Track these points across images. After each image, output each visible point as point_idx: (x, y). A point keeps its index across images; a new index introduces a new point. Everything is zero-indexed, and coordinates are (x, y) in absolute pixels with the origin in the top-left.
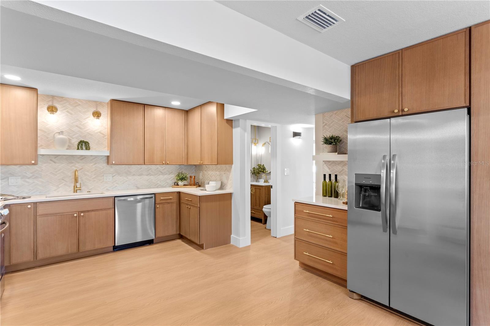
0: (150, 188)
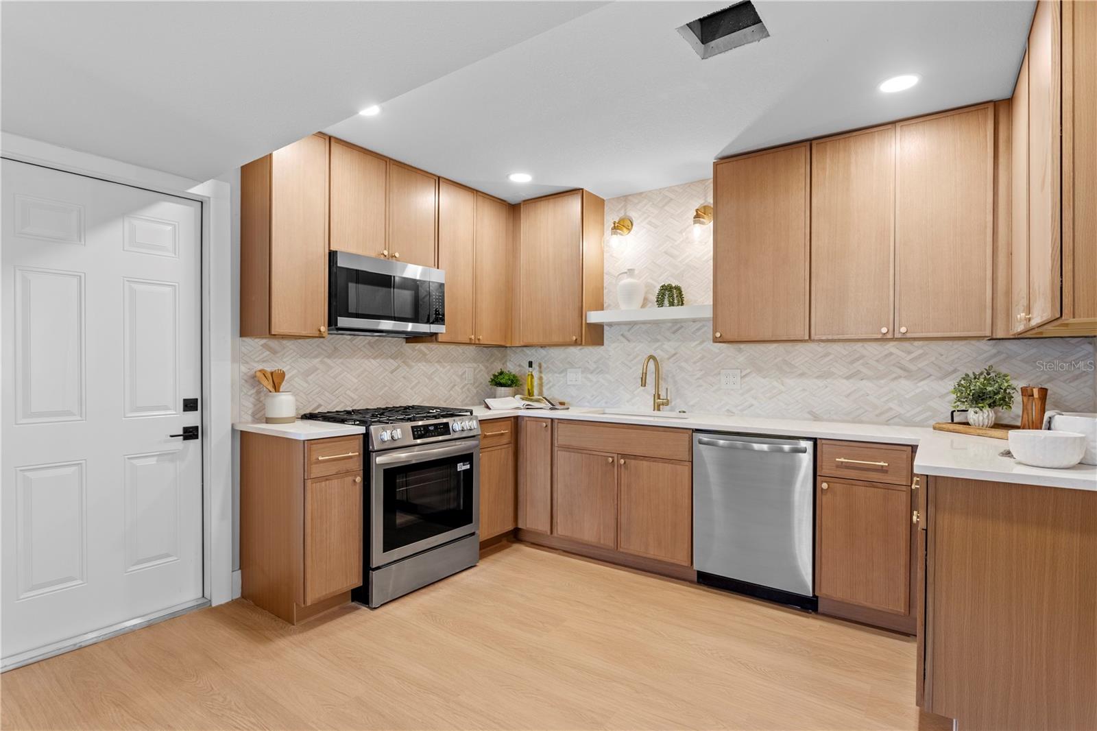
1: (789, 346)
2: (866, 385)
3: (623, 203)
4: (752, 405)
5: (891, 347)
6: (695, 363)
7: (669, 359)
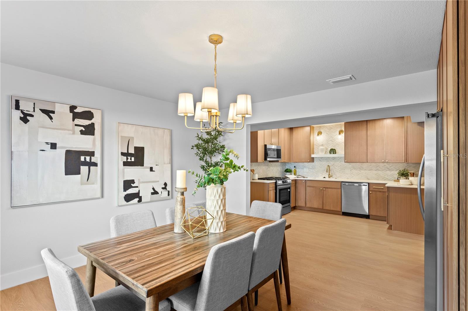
1: (362, 163)
2: (380, 172)
3: (319, 128)
4: (353, 177)
5: (385, 164)
6: (339, 167)
7: (332, 166)
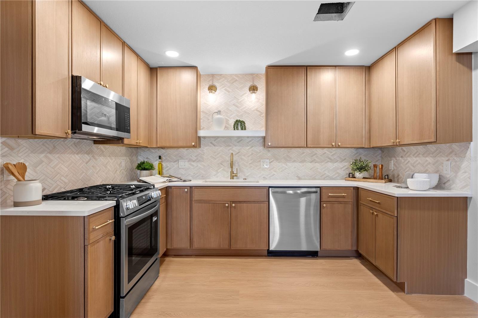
0: (314, 179)
2: (317, 165)
3: (211, 78)
4: (274, 175)
